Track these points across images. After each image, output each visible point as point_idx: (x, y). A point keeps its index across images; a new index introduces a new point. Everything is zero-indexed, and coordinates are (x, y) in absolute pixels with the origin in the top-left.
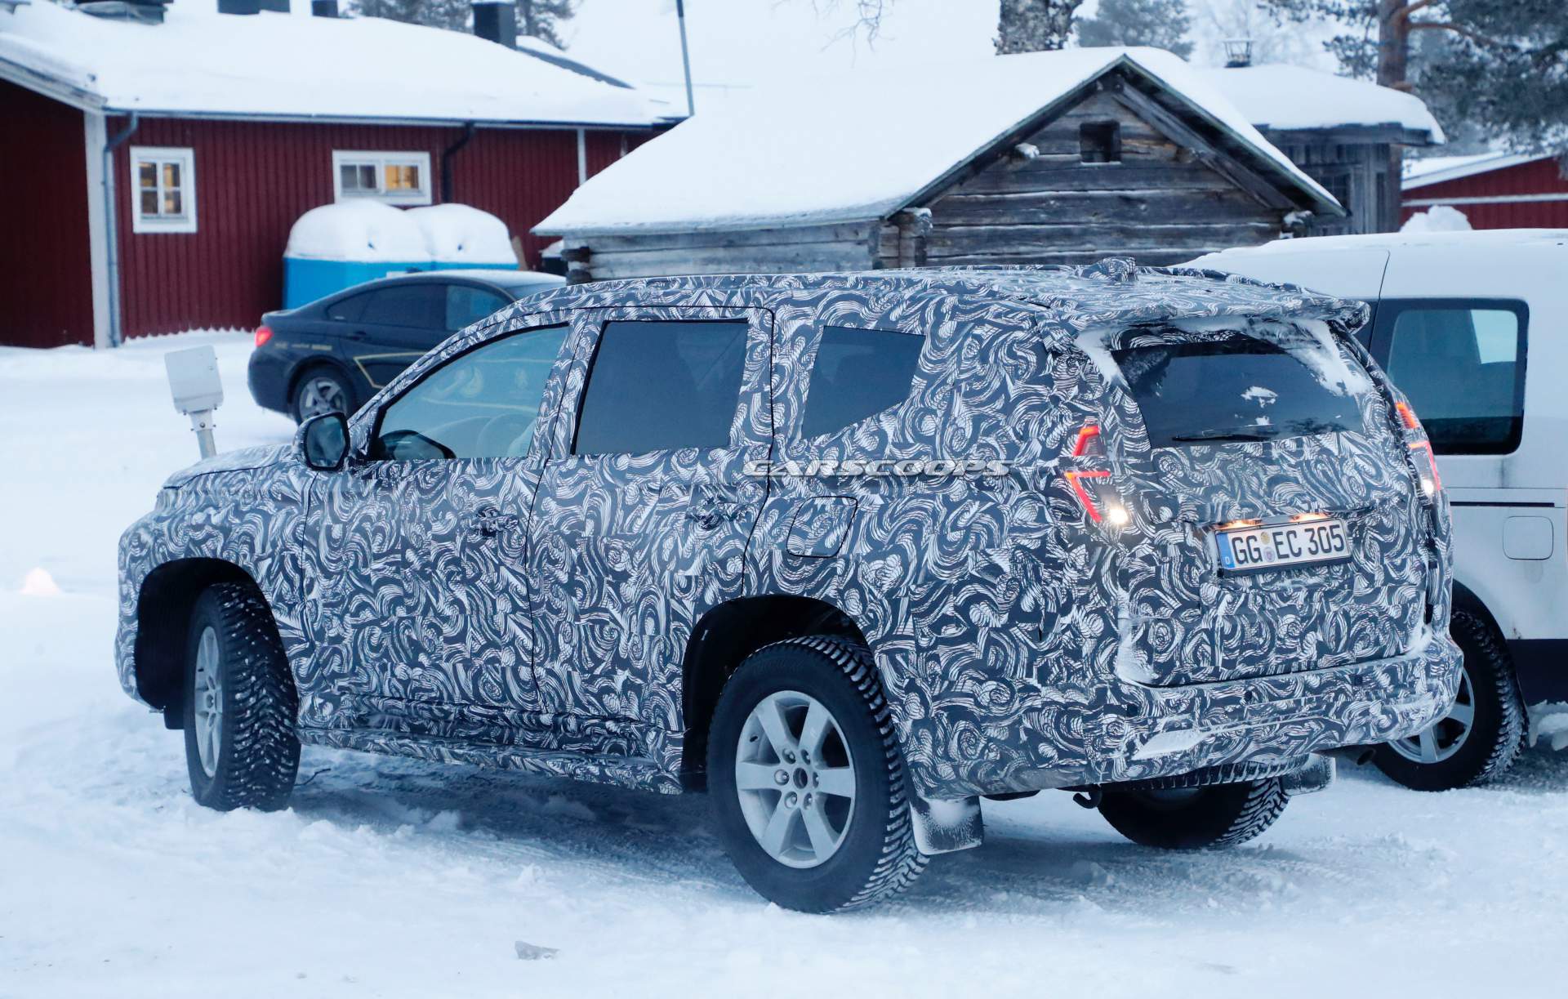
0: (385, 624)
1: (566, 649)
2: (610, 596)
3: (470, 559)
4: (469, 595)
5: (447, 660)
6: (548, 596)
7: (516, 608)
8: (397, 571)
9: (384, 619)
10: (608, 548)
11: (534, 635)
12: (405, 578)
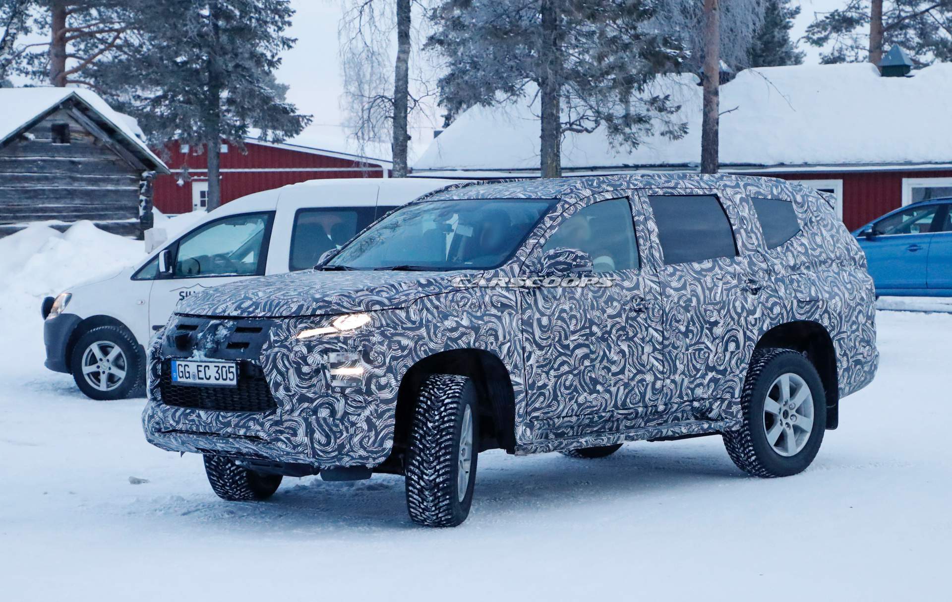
0: (575, 372)
1: (680, 367)
2: (706, 335)
3: (631, 326)
4: (629, 346)
5: (614, 386)
6: (672, 340)
7: (655, 349)
8: (587, 339)
9: (575, 369)
10: (706, 311)
11: (663, 362)
12: (592, 343)
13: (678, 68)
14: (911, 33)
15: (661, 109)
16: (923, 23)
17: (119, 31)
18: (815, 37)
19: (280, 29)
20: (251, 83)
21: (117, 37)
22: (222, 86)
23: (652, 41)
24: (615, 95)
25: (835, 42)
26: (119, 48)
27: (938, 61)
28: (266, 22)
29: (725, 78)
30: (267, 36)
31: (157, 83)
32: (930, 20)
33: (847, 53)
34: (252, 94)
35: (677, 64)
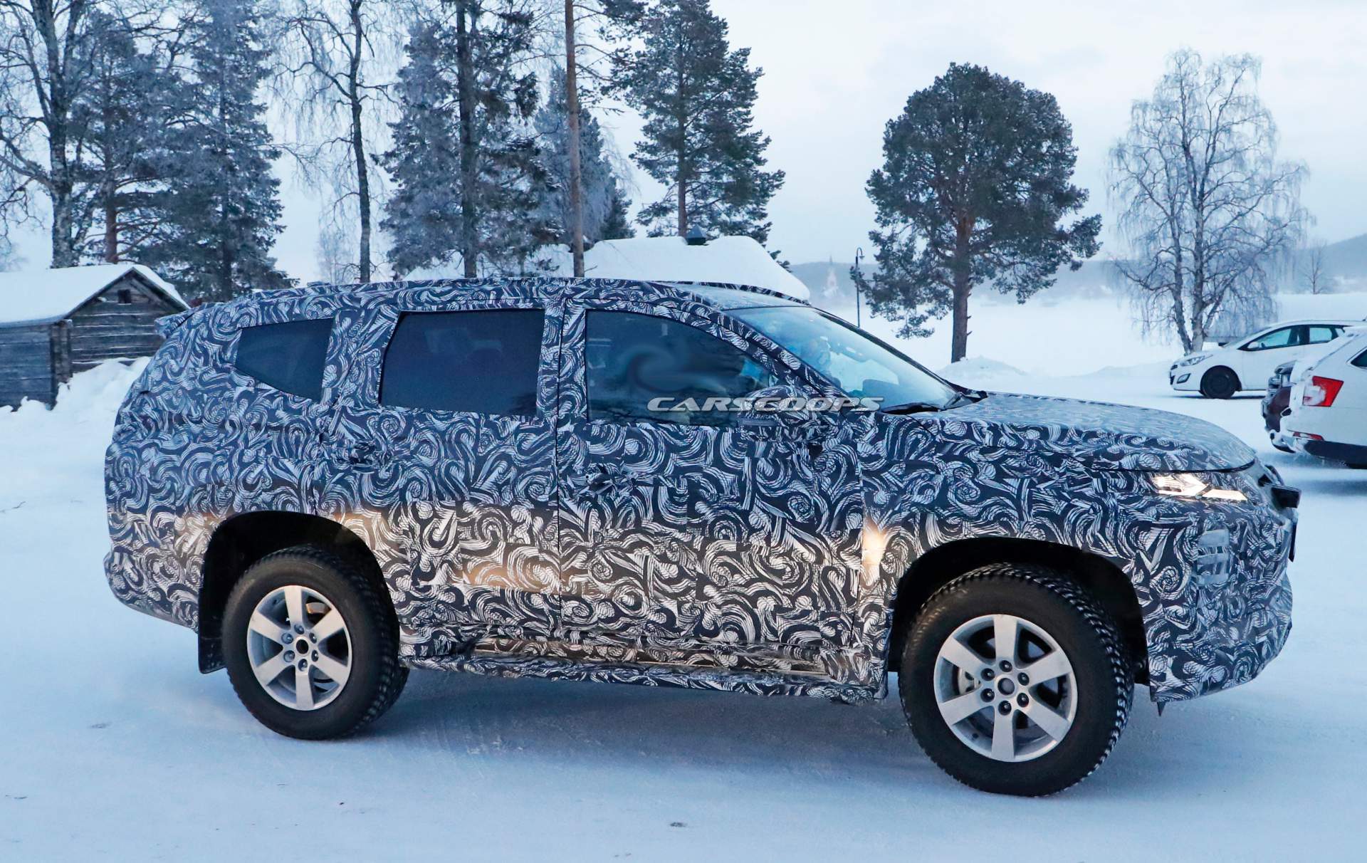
13: (556, 241)
14: (704, 217)
15: (547, 269)
16: (712, 211)
17: (155, 224)
18: (643, 220)
19: (274, 219)
20: (254, 257)
21: (155, 228)
22: (233, 260)
23: (539, 224)
24: (515, 260)
25: (656, 223)
26: (156, 235)
27: (722, 235)
28: (263, 215)
29: (587, 247)
30: (264, 225)
31: (187, 259)
32: (716, 209)
33: (665, 230)
34: (255, 265)
35: (556, 238)
